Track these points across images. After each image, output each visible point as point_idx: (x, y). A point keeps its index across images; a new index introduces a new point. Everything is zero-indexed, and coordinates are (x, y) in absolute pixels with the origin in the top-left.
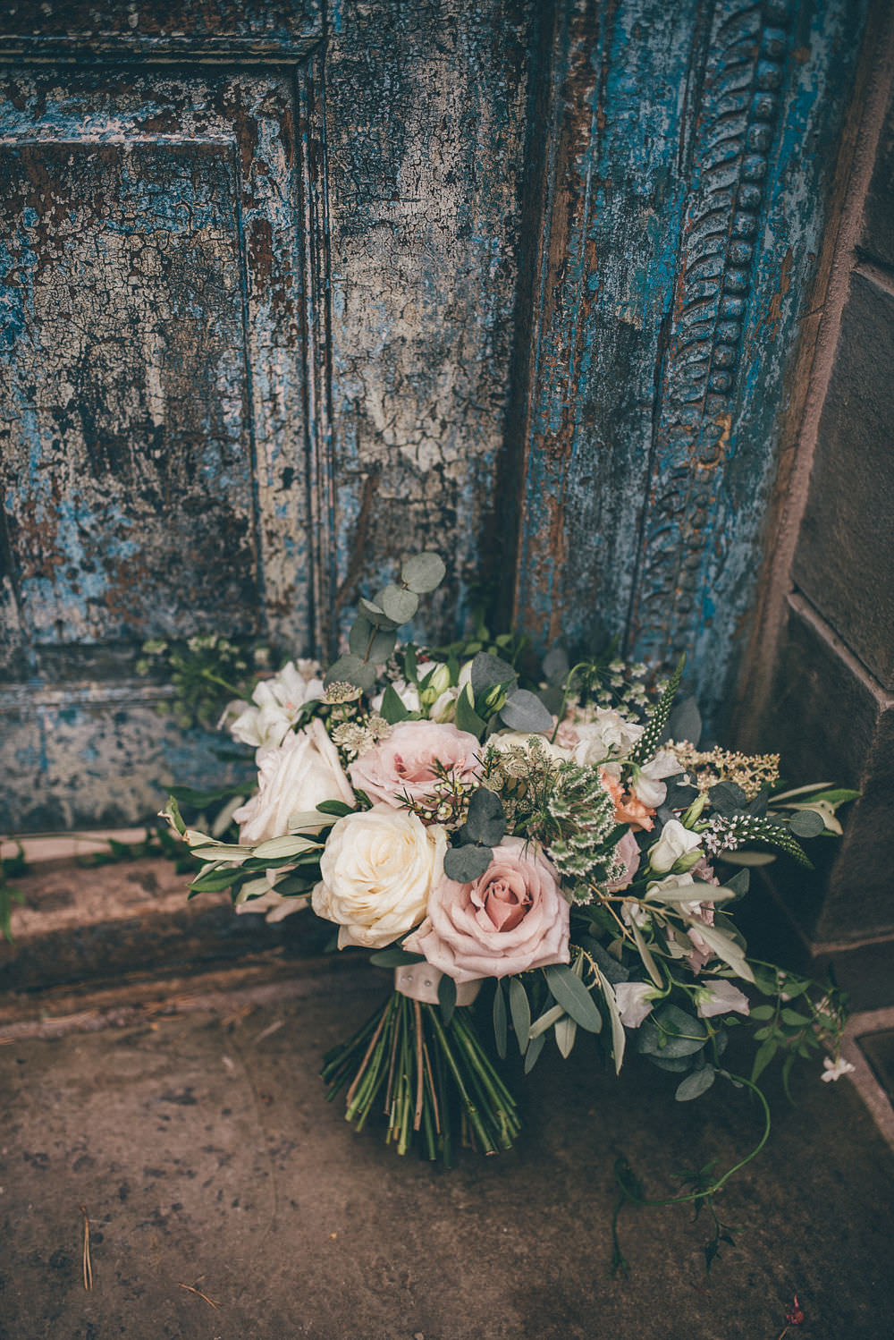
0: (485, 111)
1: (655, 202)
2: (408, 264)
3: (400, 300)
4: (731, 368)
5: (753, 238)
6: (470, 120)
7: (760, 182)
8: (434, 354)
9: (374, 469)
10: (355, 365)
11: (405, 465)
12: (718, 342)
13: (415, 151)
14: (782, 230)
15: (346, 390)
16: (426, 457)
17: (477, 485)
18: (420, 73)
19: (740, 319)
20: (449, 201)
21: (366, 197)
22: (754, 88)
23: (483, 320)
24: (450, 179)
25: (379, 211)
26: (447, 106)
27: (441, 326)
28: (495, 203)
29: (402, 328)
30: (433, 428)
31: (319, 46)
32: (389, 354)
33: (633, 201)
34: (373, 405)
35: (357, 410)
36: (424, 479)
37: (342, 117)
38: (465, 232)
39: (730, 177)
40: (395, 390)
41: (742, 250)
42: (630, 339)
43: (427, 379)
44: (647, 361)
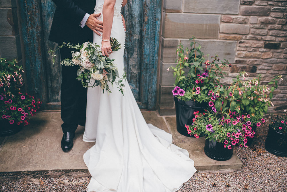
0: (138, 50)
1: (148, 56)
2: (134, 59)
3: (133, 62)
4: (153, 66)
5: (154, 58)
6: (138, 51)
7: (154, 55)
8: (136, 65)
9: (132, 73)
10: (131, 66)
11: (134, 73)
12: (152, 64)
13: (134, 53)
14: (155, 58)
15: (130, 67)
16: (135, 72)
17: (138, 74)
18: (135, 49)
19: (154, 63)
20: (136, 56)
21: (131, 55)
22: (153, 50)
23: (139, 63)
24: (137, 54)
25: (132, 56)
26: (136, 50)
27: (136, 63)
28: (139, 56)
29: (134, 63)
30: (135, 70)
31: (129, 47)
32: (133, 65)
33: (146, 56)
34: (132, 68)
35: (131, 69)
36: (135, 74)
37: (130, 51)
38: (137, 58)
39: (152, 55)
40: (133, 67)
41: (153, 59)
42: (147, 64)
43: (135, 67)
44: (148, 65)
